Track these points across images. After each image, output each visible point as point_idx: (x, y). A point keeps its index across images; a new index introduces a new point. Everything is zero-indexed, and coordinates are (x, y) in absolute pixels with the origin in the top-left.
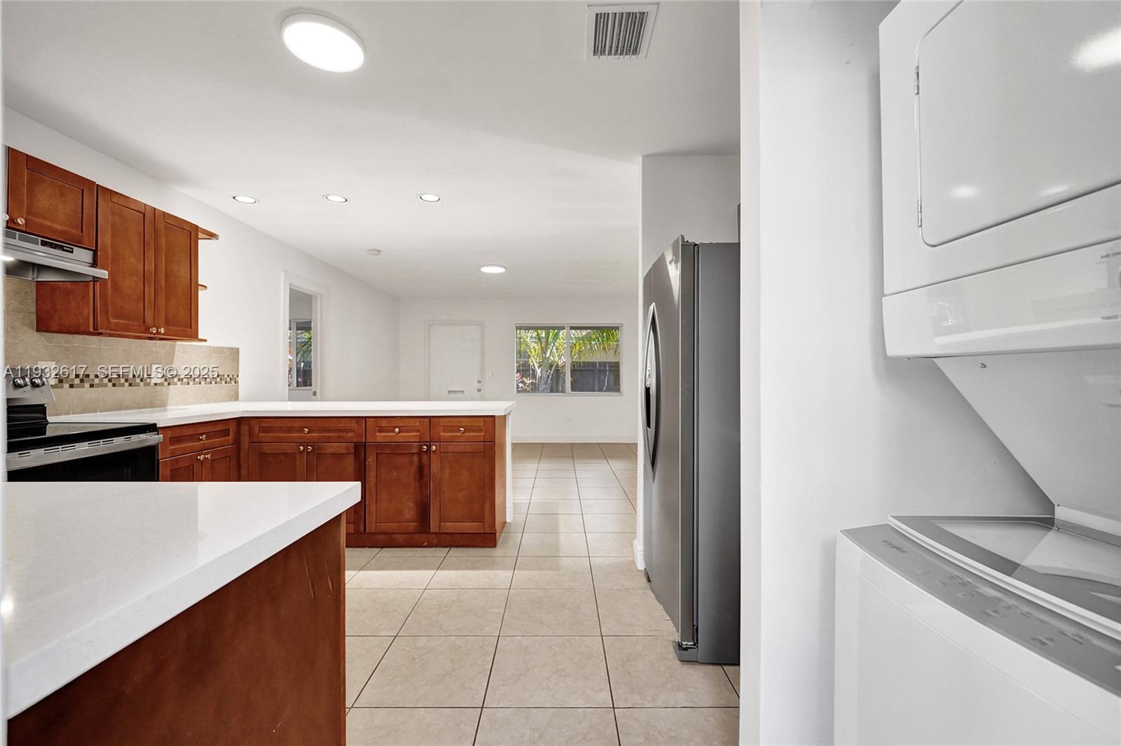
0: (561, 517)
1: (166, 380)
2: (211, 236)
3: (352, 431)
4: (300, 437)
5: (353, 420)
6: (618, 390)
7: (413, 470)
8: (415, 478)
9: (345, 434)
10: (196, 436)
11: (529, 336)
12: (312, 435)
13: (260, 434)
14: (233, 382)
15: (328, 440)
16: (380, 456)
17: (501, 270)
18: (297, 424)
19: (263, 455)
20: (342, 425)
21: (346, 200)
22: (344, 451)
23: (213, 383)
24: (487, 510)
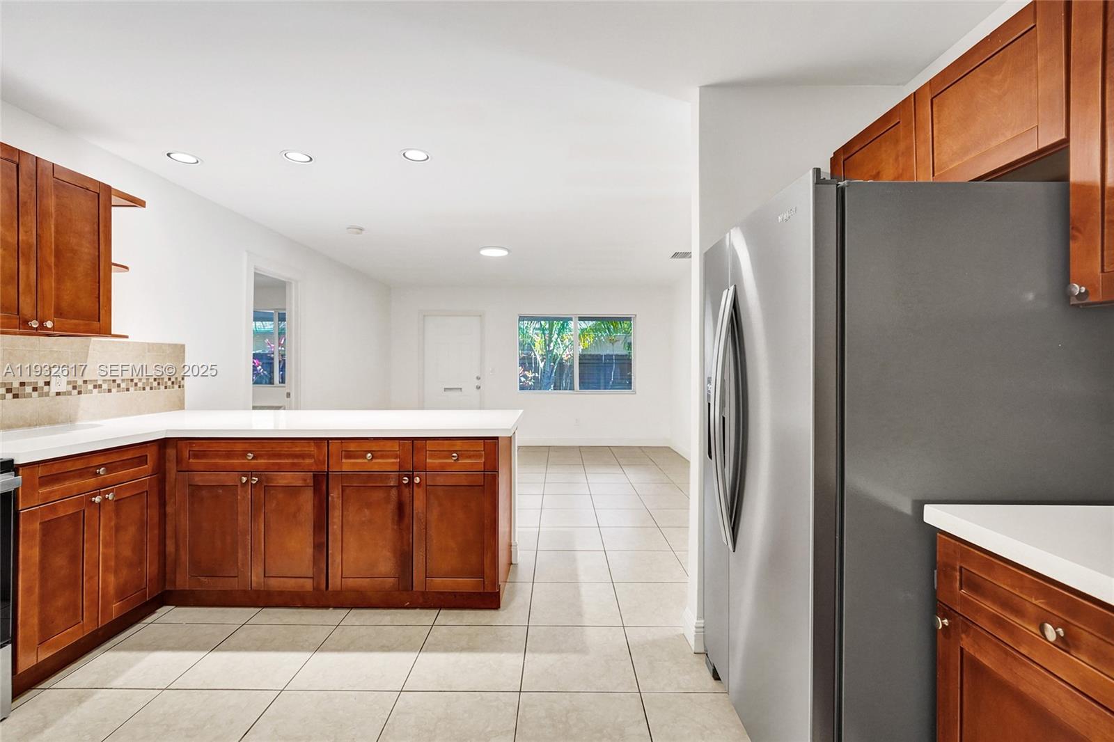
0: (579, 555)
1: (74, 388)
2: (137, 202)
3: (310, 456)
4: (243, 464)
5: (312, 443)
6: (628, 385)
7: (392, 507)
8: (393, 519)
9: (300, 461)
10: (91, 470)
11: (532, 328)
12: (259, 461)
13: (191, 460)
14: (176, 386)
15: (280, 468)
16: (348, 491)
17: (502, 253)
18: (239, 447)
19: (195, 489)
20: (297, 449)
21: (311, 159)
22: (300, 483)
23: (148, 388)
24: (487, 561)
